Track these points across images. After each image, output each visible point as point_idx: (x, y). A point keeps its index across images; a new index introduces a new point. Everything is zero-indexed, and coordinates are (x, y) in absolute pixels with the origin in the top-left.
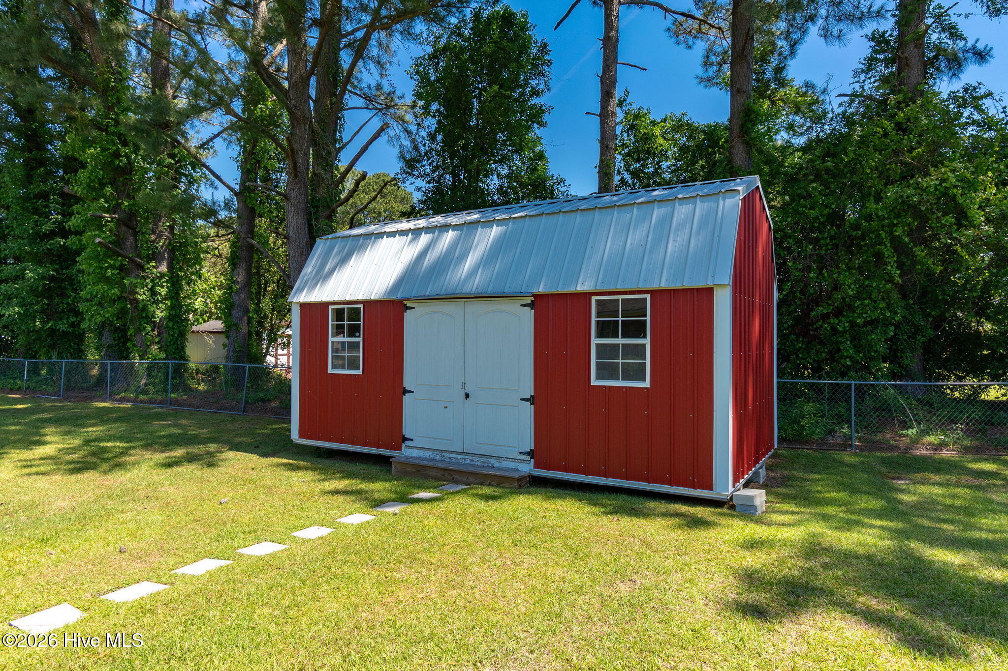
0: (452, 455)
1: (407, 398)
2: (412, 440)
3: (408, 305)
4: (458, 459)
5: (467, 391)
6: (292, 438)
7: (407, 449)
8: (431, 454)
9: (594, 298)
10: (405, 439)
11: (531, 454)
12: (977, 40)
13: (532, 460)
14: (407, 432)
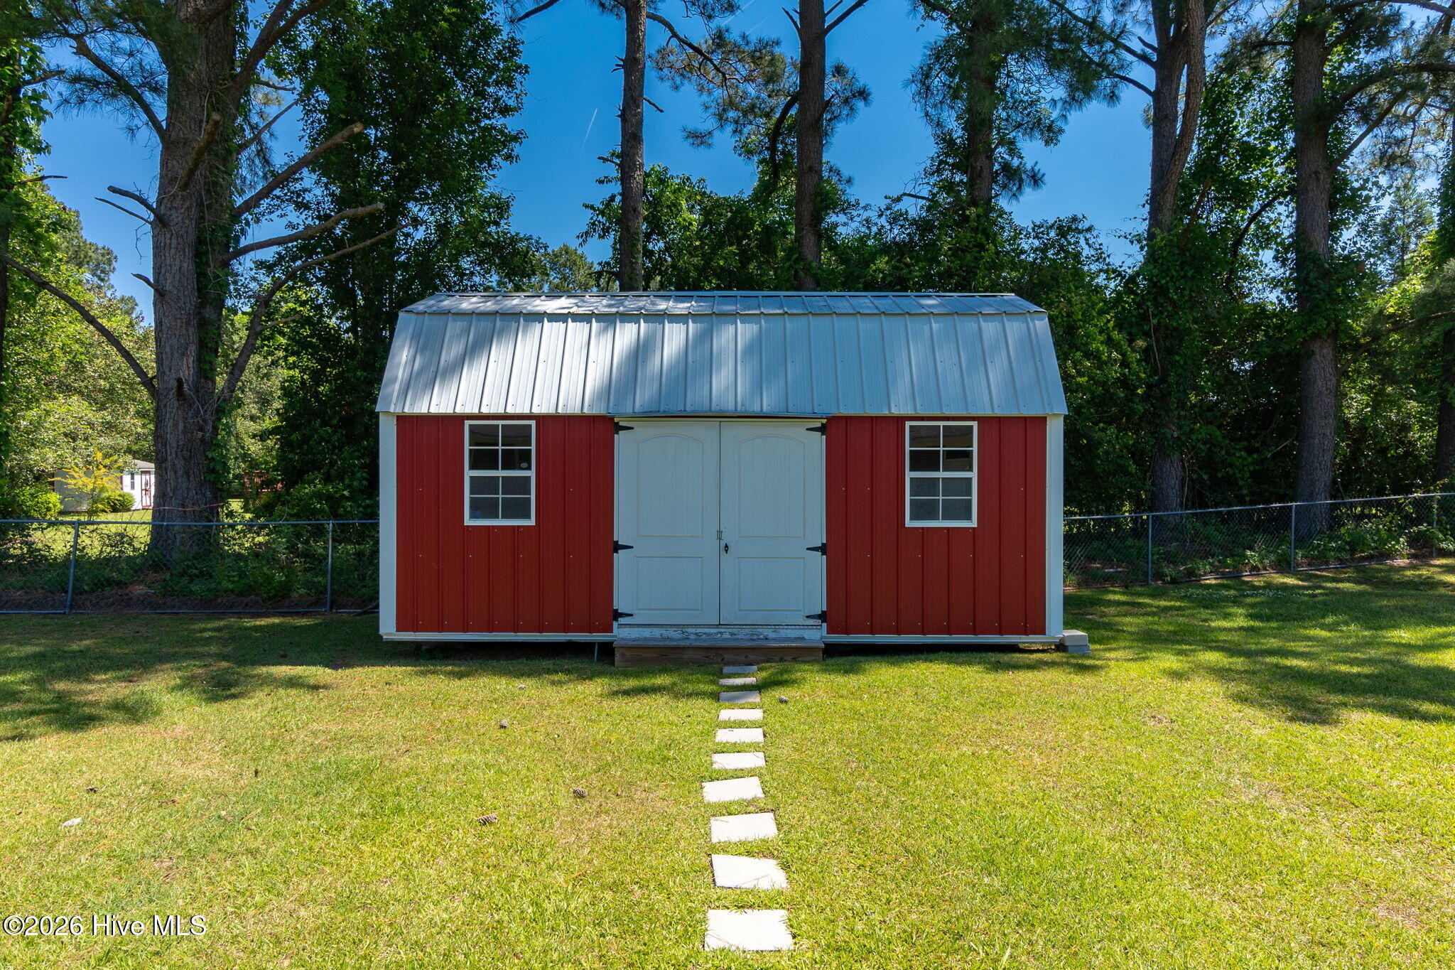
0: (699, 630)
1: (620, 558)
2: (631, 615)
3: (621, 424)
4: (710, 634)
5: (726, 539)
6: (382, 631)
7: (621, 630)
8: (664, 632)
9: (908, 424)
10: (617, 615)
11: (823, 616)
12: (1036, 163)
13: (825, 625)
14: (620, 603)
